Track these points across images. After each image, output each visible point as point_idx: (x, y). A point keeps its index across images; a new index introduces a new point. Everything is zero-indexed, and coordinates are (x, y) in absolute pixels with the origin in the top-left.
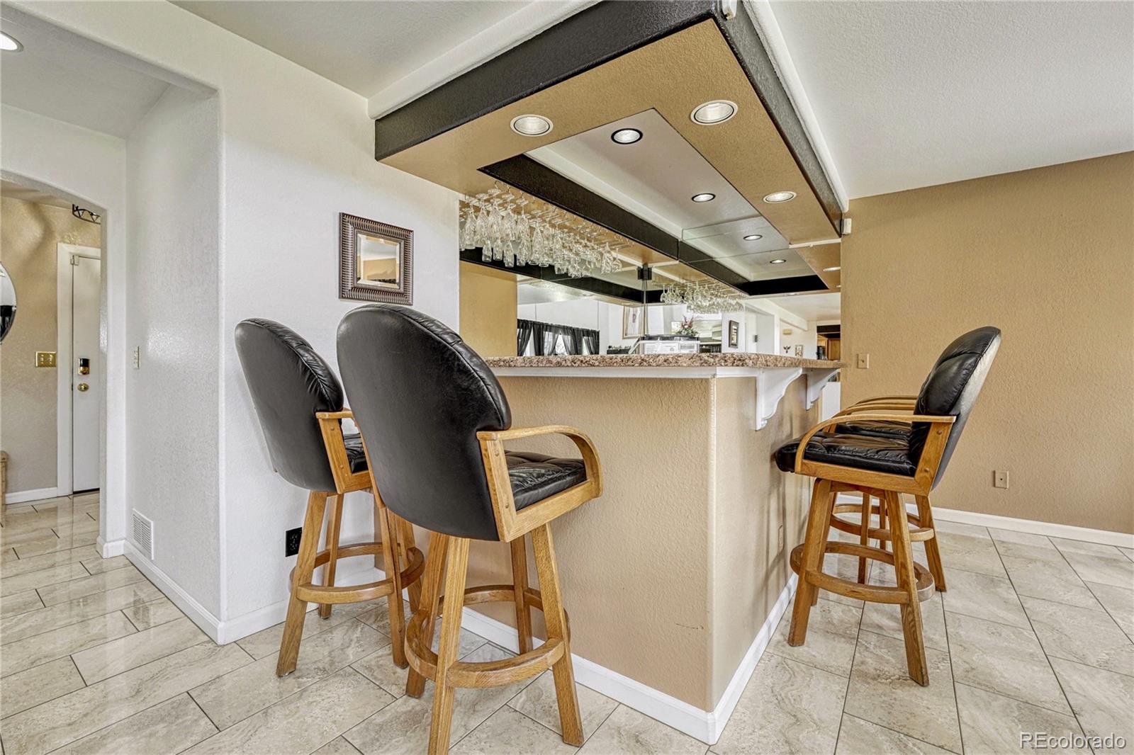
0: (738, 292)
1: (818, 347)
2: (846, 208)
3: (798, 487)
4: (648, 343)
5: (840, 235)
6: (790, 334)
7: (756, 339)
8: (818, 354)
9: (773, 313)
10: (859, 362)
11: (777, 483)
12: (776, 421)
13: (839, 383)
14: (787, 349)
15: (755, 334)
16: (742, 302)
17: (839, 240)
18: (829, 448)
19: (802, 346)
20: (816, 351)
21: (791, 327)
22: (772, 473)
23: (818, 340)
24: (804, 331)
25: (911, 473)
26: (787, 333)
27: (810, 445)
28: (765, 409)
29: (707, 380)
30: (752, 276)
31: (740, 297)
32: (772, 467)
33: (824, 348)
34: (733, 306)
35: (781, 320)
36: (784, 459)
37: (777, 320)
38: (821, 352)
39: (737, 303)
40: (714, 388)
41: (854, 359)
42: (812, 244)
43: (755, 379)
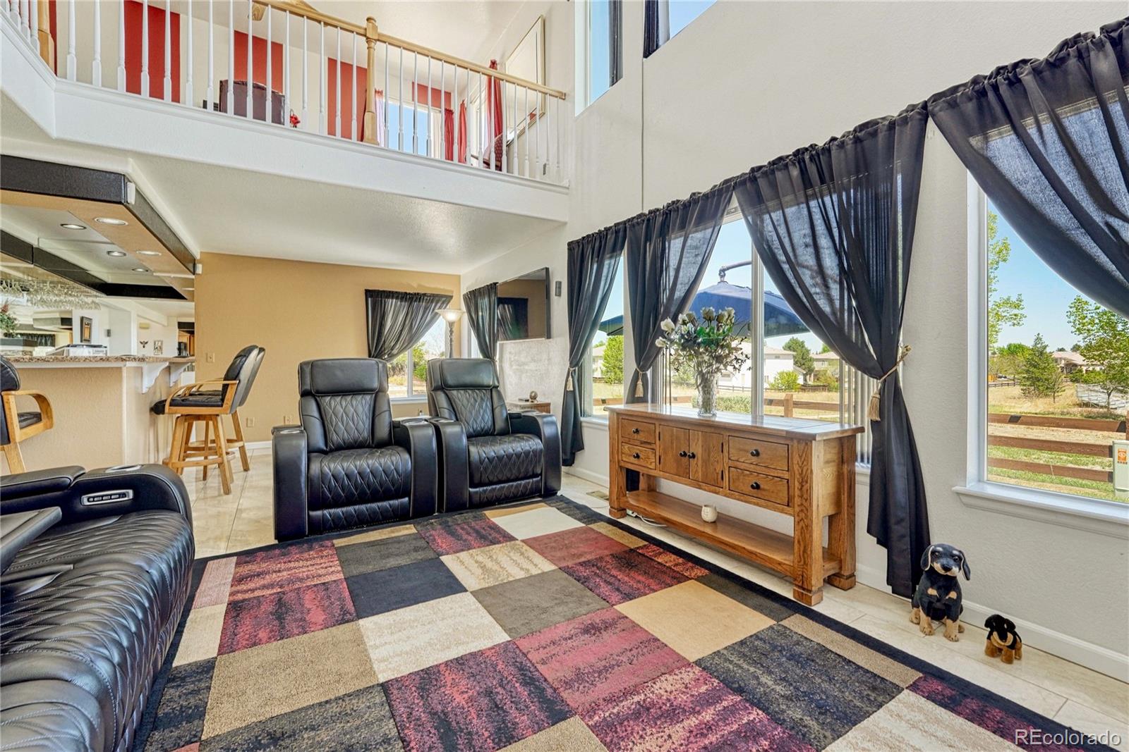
0: (94, 292)
1: (180, 343)
2: (198, 257)
3: (166, 422)
4: (71, 349)
5: (194, 273)
6: (147, 328)
7: (109, 333)
8: (179, 349)
9: (128, 309)
10: (208, 358)
11: (154, 424)
12: (153, 390)
13: (194, 373)
14: (144, 344)
15: (108, 328)
16: (97, 300)
17: (193, 277)
18: (183, 400)
19: (162, 342)
20: (177, 346)
21: (147, 321)
22: (151, 417)
23: (179, 336)
24: (164, 326)
25: (222, 406)
26: (143, 327)
27: (173, 400)
28: (147, 383)
29: (121, 368)
30: (109, 278)
31: (96, 296)
32: (150, 414)
33: (185, 344)
34: (88, 304)
35: (138, 316)
36: (158, 409)
37: (134, 316)
38: (183, 347)
39: (93, 302)
40: (125, 374)
41: (205, 356)
42: (172, 275)
43: (142, 368)
